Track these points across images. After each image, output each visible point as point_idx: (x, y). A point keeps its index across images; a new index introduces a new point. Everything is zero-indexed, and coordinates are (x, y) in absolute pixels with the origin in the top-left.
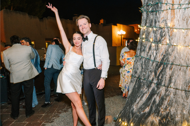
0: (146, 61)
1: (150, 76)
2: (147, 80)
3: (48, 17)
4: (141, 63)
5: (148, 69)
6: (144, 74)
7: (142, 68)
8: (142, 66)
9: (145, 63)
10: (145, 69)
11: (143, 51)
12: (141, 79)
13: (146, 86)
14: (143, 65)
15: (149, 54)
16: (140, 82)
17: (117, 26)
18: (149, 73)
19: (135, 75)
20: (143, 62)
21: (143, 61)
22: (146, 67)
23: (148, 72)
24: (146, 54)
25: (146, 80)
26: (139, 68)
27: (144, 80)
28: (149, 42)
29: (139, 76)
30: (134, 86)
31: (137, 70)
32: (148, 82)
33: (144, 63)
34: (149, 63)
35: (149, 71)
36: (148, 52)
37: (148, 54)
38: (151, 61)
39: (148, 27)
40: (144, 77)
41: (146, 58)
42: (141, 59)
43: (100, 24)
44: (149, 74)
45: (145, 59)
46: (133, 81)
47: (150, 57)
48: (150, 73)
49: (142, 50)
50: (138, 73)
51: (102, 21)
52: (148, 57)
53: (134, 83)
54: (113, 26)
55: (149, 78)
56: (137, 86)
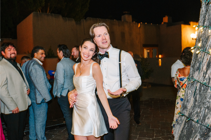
0: (202, 88)
1: (206, 116)
2: (202, 122)
3: (88, 18)
4: (194, 90)
5: (204, 103)
6: (197, 112)
7: (196, 100)
8: (195, 97)
9: (200, 91)
10: (199, 102)
11: (197, 70)
12: (193, 120)
13: (199, 135)
14: (197, 95)
15: (207, 76)
16: (191, 126)
17: (189, 26)
18: (205, 110)
19: (184, 111)
20: (196, 89)
21: (198, 88)
22: (201, 99)
23: (205, 108)
24: (203, 75)
25: (200, 123)
26: (190, 100)
27: (197, 122)
28: (207, 55)
29: (190, 114)
30: (182, 132)
31: (187, 102)
32: (203, 127)
33: (198, 91)
34: (206, 91)
35: (206, 106)
36: (205, 71)
37: (205, 76)
38: (209, 88)
39: (206, 27)
40: (197, 116)
41: (202, 82)
42: (192, 84)
43: (163, 23)
44: (205, 112)
45: (200, 85)
46: (180, 122)
47: (208, 81)
48: (207, 110)
49: (196, 67)
50: (188, 108)
51: (166, 19)
52: (205, 81)
53: (182, 126)
54: (183, 26)
55: (205, 120)
56: (186, 131)
